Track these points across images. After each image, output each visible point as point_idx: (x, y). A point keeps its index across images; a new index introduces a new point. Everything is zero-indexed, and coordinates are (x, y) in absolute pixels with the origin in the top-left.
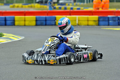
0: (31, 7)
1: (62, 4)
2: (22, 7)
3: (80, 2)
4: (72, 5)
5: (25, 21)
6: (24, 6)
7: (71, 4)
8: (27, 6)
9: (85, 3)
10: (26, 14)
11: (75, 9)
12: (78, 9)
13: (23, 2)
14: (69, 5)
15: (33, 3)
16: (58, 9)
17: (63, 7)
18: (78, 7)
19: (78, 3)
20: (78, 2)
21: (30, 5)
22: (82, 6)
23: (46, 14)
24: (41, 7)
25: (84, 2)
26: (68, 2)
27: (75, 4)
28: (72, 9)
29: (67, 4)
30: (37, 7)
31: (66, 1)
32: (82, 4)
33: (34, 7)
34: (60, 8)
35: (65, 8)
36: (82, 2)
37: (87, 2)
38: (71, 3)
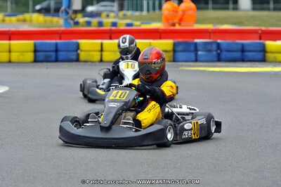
0: (24, 21)
1: (92, 15)
2: (3, 21)
3: (133, 10)
4: (114, 18)
5: (10, 52)
6: (7, 19)
7: (112, 15)
8: (14, 19)
9: (145, 13)
10: (12, 37)
11: (122, 24)
12: (128, 25)
13: (6, 11)
14: (108, 16)
15: (28, 12)
16: (83, 26)
17: (95, 21)
18: (128, 21)
19: (129, 13)
20: (128, 10)
21: (21, 17)
22: (137, 19)
23: (58, 36)
24: (46, 22)
25: (142, 10)
26: (106, 11)
27: (121, 13)
28: (114, 24)
29: (104, 14)
30: (36, 21)
31: (102, 8)
32: (137, 13)
33: (31, 21)
34: (89, 23)
35: (100, 24)
36: (137, 10)
37: (148, 10)
38: (112, 11)
